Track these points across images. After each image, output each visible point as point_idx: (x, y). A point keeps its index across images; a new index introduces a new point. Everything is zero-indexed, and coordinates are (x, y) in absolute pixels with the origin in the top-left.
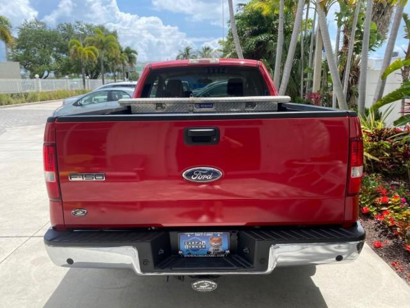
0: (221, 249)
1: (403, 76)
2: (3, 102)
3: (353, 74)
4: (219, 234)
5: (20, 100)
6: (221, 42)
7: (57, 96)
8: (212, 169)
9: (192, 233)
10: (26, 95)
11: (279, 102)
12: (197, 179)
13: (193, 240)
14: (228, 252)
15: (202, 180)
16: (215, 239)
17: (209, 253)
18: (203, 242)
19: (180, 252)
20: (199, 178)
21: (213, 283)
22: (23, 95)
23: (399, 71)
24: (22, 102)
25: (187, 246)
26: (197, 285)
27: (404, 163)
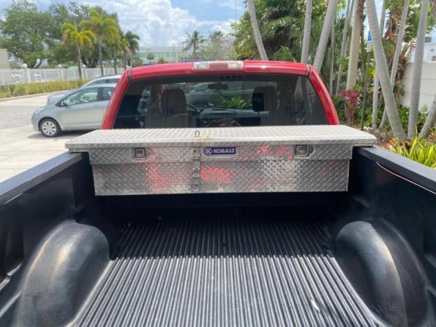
3: (399, 67)
5: (4, 94)
10: (12, 88)
22: (9, 89)
24: (7, 96)
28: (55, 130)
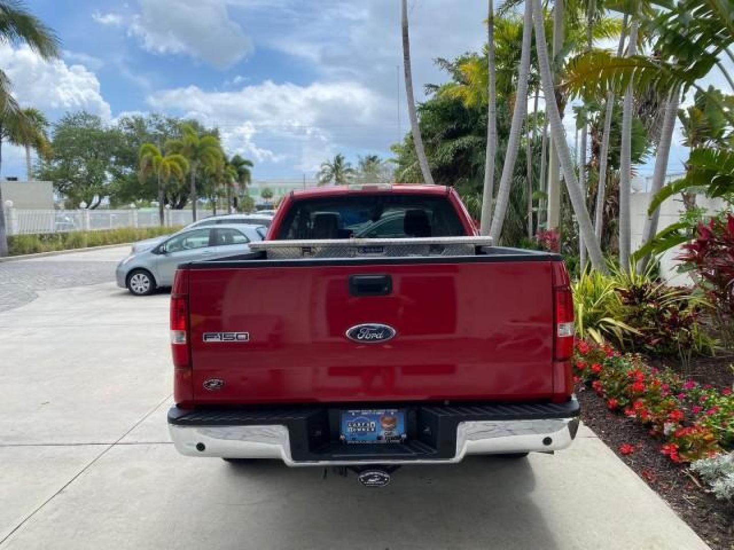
0: (395, 433)
1: (685, 203)
2: (27, 249)
3: (612, 201)
4: (392, 412)
5: (54, 246)
6: (395, 147)
7: (116, 237)
8: (383, 326)
9: (357, 411)
10: (65, 236)
11: (477, 245)
12: (364, 339)
13: (359, 421)
14: (404, 436)
15: (370, 340)
16: (387, 419)
17: (379, 438)
18: (372, 423)
19: (342, 437)
20: (366, 337)
21: (385, 476)
22: (60, 237)
23: (679, 196)
24: (58, 249)
25: (351, 428)
26: (363, 478)
27: (675, 336)
28: (148, 285)
